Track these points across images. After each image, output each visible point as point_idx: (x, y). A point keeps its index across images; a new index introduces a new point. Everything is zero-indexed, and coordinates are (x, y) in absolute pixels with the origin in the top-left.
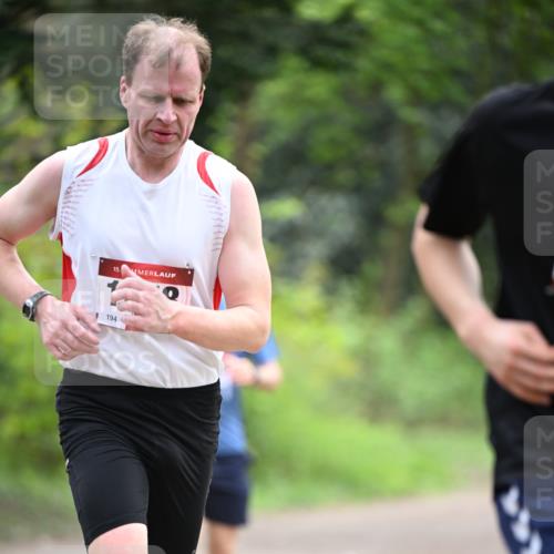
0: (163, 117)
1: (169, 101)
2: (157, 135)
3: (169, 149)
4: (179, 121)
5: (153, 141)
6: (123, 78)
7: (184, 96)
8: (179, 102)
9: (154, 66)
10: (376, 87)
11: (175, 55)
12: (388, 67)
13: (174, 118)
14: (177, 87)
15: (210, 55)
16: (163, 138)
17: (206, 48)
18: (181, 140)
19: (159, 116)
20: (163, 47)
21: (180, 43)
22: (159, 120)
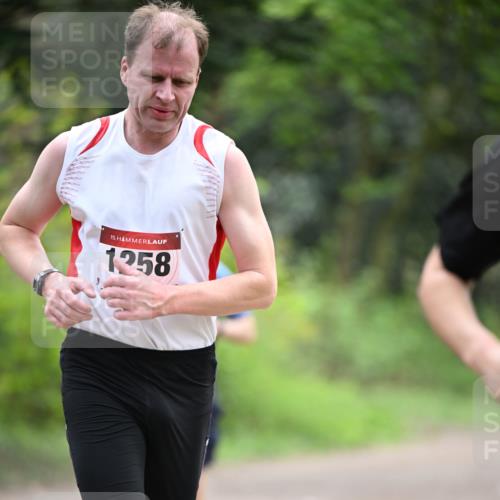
0: (162, 96)
1: (169, 81)
2: (156, 112)
3: (167, 126)
4: (177, 100)
5: (152, 117)
6: (124, 58)
7: (183, 77)
8: (178, 82)
9: (156, 47)
10: (334, 78)
11: (176, 38)
12: (344, 61)
13: (172, 98)
14: (177, 69)
15: (207, 40)
16: (162, 114)
17: (205, 33)
18: (178, 117)
19: (158, 94)
20: (165, 30)
21: (180, 27)
22: (159, 98)
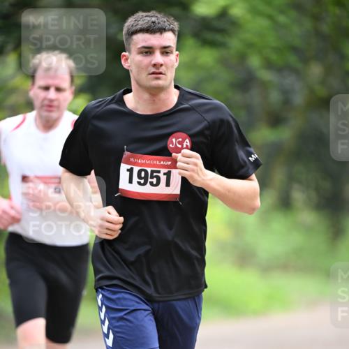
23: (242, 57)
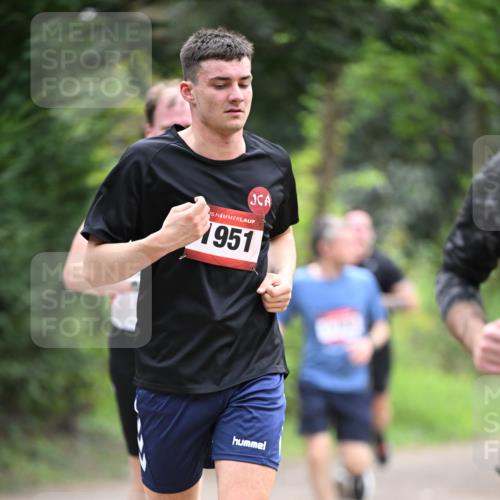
23: (452, 69)
